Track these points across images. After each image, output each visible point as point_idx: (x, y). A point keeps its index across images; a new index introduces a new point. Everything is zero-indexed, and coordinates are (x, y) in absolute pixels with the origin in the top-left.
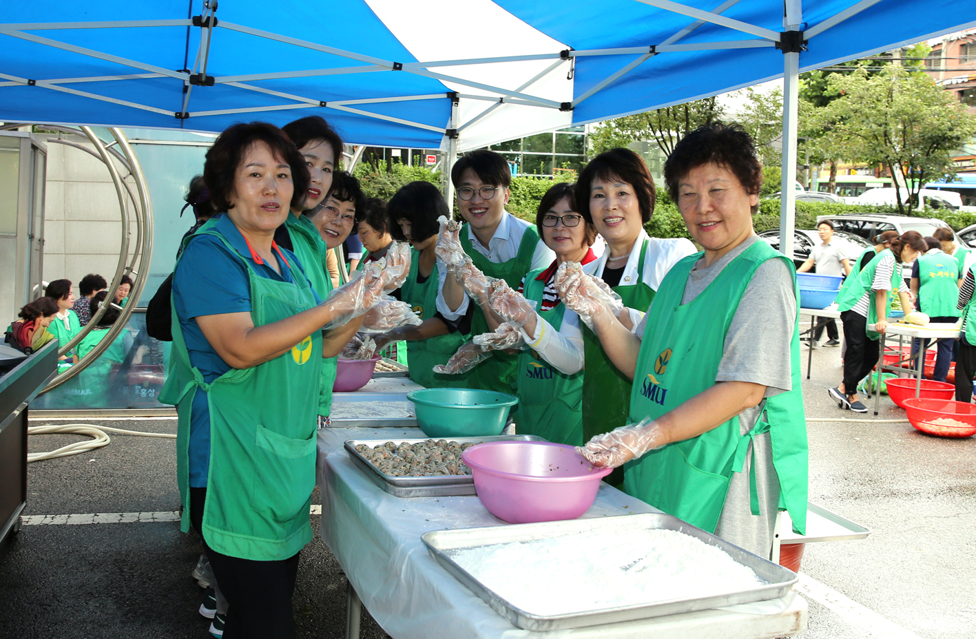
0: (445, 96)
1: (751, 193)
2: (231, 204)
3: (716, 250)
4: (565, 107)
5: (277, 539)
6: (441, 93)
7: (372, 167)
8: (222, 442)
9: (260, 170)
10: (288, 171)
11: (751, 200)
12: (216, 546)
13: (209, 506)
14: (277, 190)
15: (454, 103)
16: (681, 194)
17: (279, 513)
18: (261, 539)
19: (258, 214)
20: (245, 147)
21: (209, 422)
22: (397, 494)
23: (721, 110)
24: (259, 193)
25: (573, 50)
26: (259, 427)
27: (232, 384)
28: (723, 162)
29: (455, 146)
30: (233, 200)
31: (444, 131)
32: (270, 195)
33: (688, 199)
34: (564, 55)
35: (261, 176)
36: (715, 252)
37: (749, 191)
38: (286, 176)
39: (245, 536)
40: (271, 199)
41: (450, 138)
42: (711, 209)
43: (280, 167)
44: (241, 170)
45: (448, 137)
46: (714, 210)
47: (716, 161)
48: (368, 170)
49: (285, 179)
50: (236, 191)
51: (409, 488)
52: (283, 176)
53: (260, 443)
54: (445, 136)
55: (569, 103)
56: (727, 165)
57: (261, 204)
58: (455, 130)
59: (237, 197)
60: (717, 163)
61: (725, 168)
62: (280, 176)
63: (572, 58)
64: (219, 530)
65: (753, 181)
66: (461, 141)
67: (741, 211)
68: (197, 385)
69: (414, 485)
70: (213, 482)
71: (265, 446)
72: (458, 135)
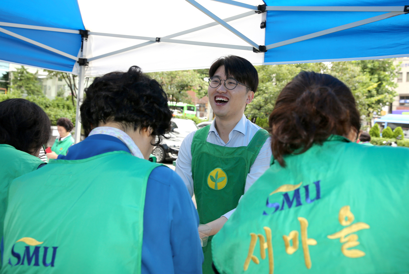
0: (78, 32)
4: (262, 49)
15: (84, 38)
25: (266, 5)
29: (85, 71)
31: (76, 59)
34: (261, 9)
45: (79, 64)
58: (86, 59)
63: (265, 12)
66: (90, 69)
72: (88, 63)
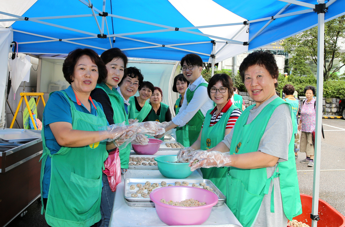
0: (210, 42)
1: (274, 78)
2: (72, 80)
3: (260, 102)
4: (245, 44)
5: (78, 221)
6: (209, 41)
7: (207, 70)
8: (55, 179)
9: (84, 67)
10: (96, 68)
11: (274, 81)
12: (50, 223)
13: (48, 206)
14: (91, 75)
15: (214, 44)
16: (245, 78)
17: (78, 210)
18: (69, 221)
19: (82, 85)
20: (79, 58)
21: (50, 171)
22: (129, 205)
23: (339, 48)
24: (83, 76)
25: (248, 21)
26: (72, 173)
27: (61, 155)
28: (262, 64)
29: (214, 61)
30: (73, 79)
31: (210, 55)
32: (88, 77)
33: (248, 80)
34: (245, 23)
35: (84, 69)
36: (260, 103)
37: (274, 77)
38: (95, 70)
39: (62, 220)
40: (88, 79)
41: (212, 58)
42: (257, 85)
43: (93, 66)
44: (77, 67)
45: (211, 58)
46: (259, 85)
47: (259, 64)
48: (206, 72)
49: (95, 72)
50: (74, 75)
51: (134, 203)
52: (94, 70)
53: (72, 180)
54: (210, 57)
55: (247, 42)
56: (263, 65)
57: (84, 80)
58: (214, 55)
59: (74, 77)
60: (260, 64)
61: (263, 66)
62: (93, 70)
63: (248, 24)
64: (52, 217)
65: (275, 73)
66: (216, 59)
67: (270, 85)
68: (48, 154)
69: (137, 202)
70: (51, 196)
71: (74, 181)
72: (215, 57)
